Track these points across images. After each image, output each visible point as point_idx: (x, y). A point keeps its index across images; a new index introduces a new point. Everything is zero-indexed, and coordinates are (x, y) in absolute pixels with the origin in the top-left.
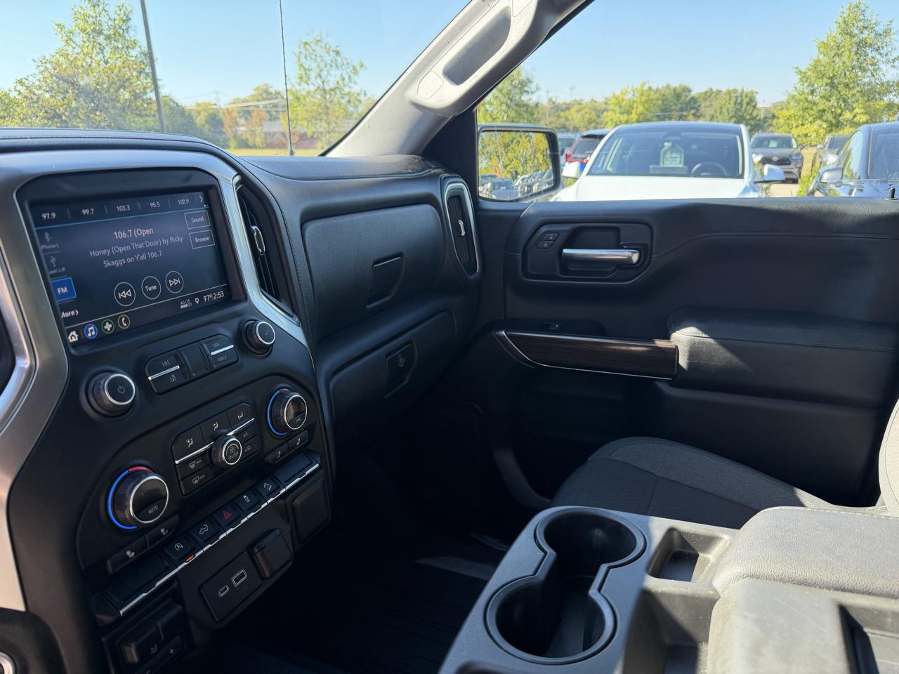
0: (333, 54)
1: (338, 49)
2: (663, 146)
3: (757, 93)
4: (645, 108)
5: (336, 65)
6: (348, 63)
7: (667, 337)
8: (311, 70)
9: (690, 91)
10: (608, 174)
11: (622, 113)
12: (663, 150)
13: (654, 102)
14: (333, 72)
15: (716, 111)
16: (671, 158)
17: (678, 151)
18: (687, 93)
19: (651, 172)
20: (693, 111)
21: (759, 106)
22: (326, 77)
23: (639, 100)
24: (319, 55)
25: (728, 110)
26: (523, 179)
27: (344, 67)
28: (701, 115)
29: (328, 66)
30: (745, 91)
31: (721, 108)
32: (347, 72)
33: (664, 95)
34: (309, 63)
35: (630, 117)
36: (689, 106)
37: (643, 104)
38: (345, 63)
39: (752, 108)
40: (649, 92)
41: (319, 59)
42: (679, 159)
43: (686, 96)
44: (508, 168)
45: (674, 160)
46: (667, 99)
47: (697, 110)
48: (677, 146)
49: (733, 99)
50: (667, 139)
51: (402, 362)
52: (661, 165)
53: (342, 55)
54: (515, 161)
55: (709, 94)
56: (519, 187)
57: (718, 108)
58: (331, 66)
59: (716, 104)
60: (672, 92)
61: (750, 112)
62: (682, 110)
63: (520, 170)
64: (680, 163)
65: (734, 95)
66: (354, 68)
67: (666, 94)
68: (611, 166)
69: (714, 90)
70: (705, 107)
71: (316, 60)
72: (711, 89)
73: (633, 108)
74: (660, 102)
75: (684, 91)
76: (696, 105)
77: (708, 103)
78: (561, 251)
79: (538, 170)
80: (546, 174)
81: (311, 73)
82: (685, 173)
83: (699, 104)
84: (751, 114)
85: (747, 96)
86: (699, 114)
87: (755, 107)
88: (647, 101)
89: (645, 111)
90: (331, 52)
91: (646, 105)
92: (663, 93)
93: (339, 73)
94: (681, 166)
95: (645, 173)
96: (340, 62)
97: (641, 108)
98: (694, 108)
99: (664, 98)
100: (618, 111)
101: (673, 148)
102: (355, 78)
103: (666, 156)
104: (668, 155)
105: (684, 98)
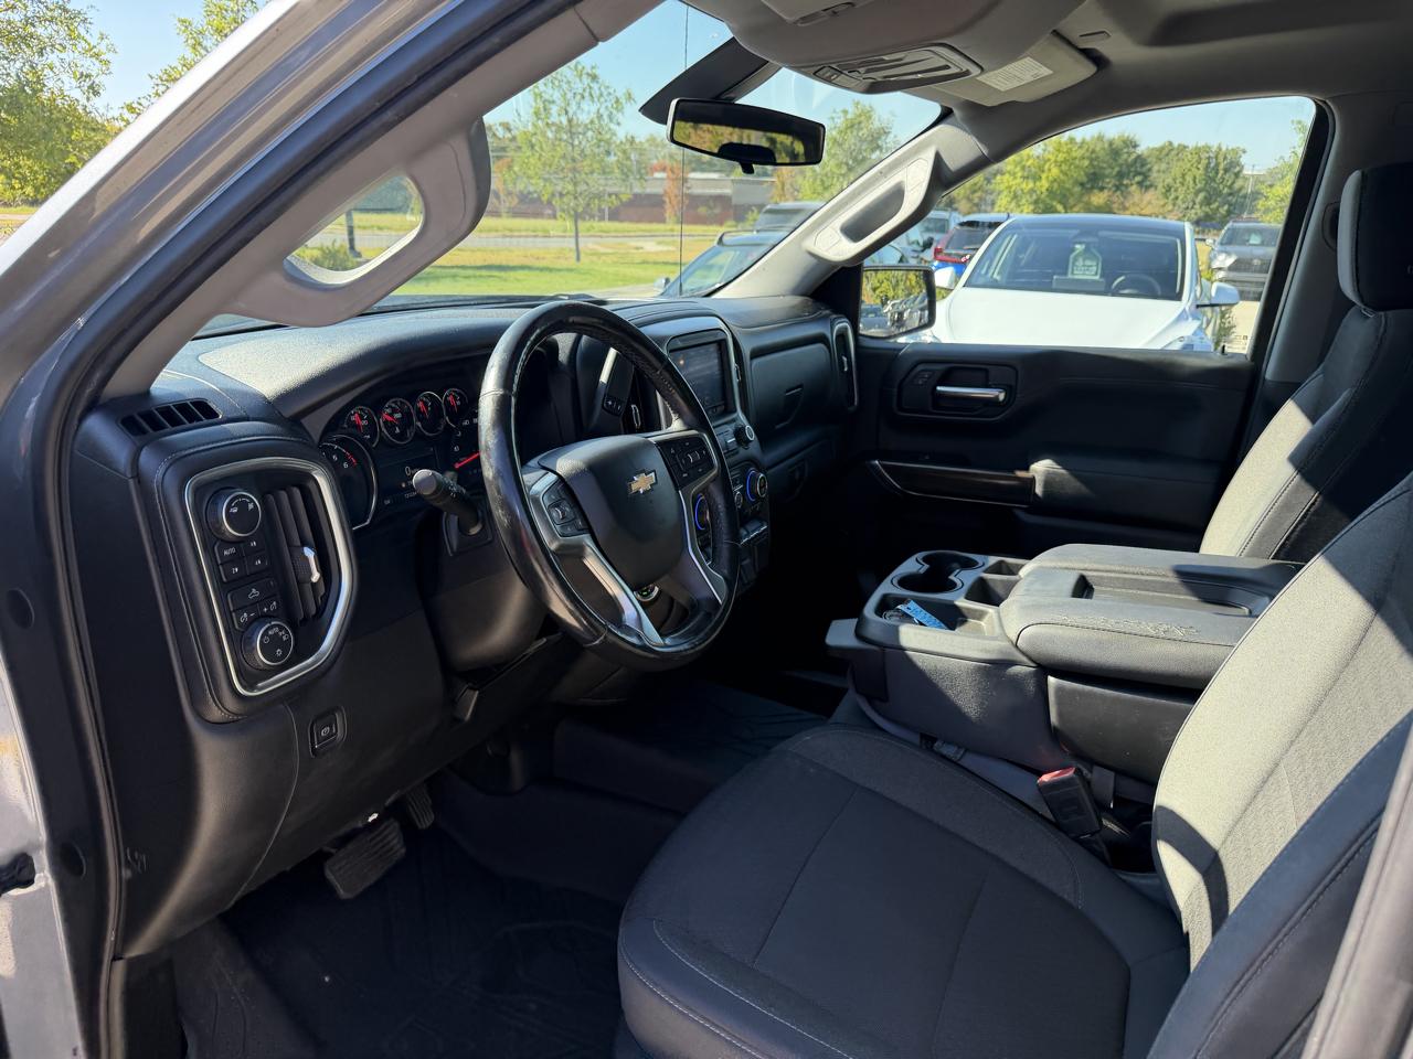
0: (586, 80)
1: (596, 72)
2: (1073, 250)
3: (1244, 152)
4: (1061, 171)
5: (591, 95)
6: (610, 94)
7: (1027, 469)
8: (553, 102)
9: (1135, 146)
10: (995, 285)
11: (1025, 178)
12: (1072, 256)
13: (1077, 162)
14: (585, 106)
15: (1174, 180)
16: (1084, 266)
17: (1094, 257)
18: (1132, 150)
19: (1054, 286)
20: (1138, 178)
21: (1247, 172)
22: (575, 113)
23: (1053, 159)
24: (565, 80)
25: (1195, 178)
26: (893, 305)
27: (602, 100)
28: (1151, 186)
29: (579, 97)
30: (1224, 149)
31: (1183, 176)
32: (607, 107)
33: (1093, 152)
34: (551, 92)
35: (1038, 184)
36: (1133, 169)
37: (1058, 164)
38: (605, 93)
39: (1233, 176)
40: (1069, 146)
41: (565, 86)
42: (1095, 268)
43: (1129, 154)
44: (877, 292)
45: (1088, 270)
46: (1097, 157)
47: (1146, 177)
48: (1094, 250)
49: (1204, 162)
50: (1077, 240)
51: (797, 475)
52: (1070, 276)
53: (600, 81)
54: (885, 284)
55: (1166, 150)
56: (889, 315)
57: (1179, 175)
58: (583, 97)
59: (1176, 171)
60: (1106, 146)
61: (1229, 184)
62: (1121, 175)
63: (891, 294)
64: (1096, 274)
65: (1205, 155)
66: (617, 101)
67: (1098, 149)
68: (999, 273)
69: (1176, 144)
70: (1159, 171)
71: (560, 86)
72: (1171, 143)
73: (1043, 171)
74: (1086, 163)
75: (1127, 146)
76: (1144, 169)
77: (1163, 166)
78: (935, 388)
79: (911, 294)
80: (919, 299)
81: (552, 106)
82: (1103, 289)
83: (1149, 166)
84: (1230, 187)
85: (1225, 158)
86: (1148, 183)
87: (1237, 175)
88: (1065, 161)
89: (1062, 177)
90: (584, 77)
91: (1064, 167)
92: (1092, 147)
93: (594, 108)
94: (1097, 278)
95: (1046, 287)
96: (596, 93)
97: (1055, 171)
98: (1140, 174)
99: (1093, 157)
100: (1019, 174)
101: (1087, 252)
102: (619, 116)
103: (1077, 264)
104: (1080, 262)
105: (1125, 156)
